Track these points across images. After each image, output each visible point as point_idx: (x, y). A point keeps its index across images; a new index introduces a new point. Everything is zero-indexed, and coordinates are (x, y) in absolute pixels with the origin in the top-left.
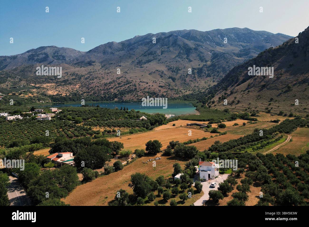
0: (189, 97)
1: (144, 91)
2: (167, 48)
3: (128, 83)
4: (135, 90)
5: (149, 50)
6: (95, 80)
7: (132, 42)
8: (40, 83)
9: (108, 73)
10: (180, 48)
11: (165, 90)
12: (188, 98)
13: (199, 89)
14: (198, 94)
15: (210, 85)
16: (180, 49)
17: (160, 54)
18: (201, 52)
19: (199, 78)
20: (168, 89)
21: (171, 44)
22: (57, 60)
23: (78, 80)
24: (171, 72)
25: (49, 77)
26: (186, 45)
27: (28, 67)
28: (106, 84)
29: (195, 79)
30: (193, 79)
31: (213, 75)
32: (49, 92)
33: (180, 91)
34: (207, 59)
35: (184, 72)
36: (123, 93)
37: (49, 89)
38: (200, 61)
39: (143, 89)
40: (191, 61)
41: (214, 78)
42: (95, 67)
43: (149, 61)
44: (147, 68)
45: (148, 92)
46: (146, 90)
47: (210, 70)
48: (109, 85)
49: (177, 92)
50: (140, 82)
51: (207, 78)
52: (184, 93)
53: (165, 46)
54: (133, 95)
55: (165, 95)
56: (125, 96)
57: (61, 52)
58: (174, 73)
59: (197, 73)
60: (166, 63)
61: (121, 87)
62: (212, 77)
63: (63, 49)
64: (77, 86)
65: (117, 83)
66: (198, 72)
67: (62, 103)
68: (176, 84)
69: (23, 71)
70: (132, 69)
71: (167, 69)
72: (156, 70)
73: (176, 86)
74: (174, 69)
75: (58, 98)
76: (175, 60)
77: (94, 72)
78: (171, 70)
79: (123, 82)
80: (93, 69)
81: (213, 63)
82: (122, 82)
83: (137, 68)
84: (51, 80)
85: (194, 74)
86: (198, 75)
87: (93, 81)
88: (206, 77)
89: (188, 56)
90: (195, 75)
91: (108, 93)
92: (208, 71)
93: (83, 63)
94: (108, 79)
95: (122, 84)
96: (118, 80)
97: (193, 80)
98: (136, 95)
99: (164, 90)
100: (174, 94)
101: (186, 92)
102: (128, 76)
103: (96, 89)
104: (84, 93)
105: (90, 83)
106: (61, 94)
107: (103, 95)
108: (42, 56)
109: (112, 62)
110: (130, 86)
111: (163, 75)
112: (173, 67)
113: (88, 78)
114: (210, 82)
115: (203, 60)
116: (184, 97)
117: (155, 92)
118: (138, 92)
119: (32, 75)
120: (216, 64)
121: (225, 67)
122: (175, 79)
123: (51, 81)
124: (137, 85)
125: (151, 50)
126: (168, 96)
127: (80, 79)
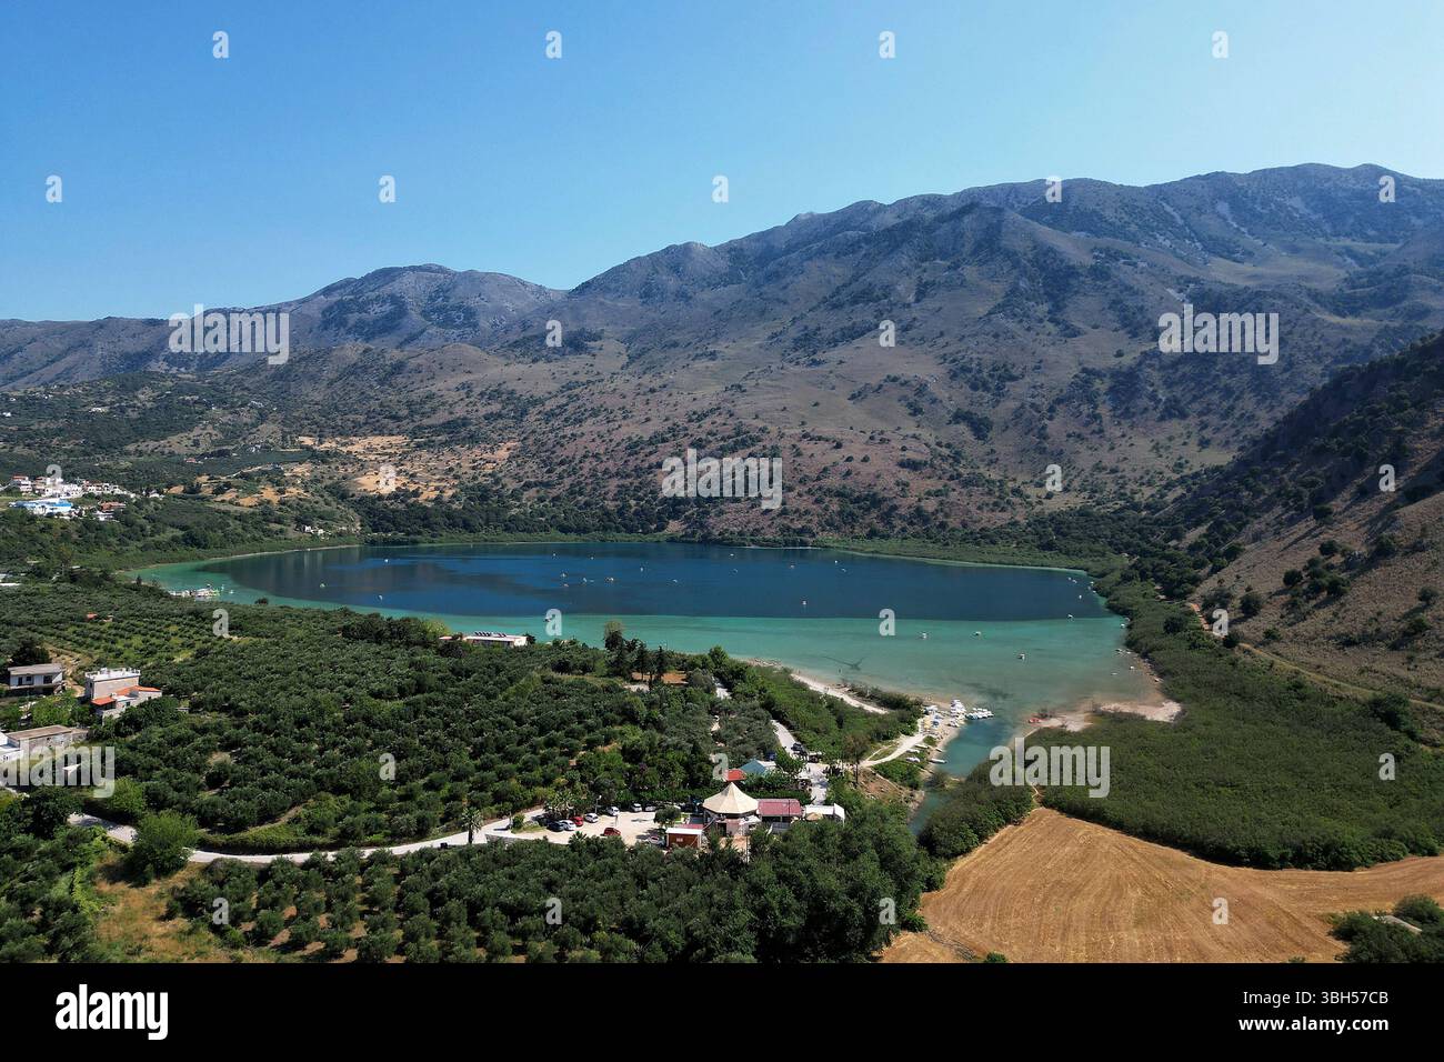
0: (1068, 528)
1: (820, 489)
2: (949, 268)
3: (743, 441)
5: (855, 278)
6: (589, 422)
7: (780, 244)
8: (340, 435)
9: (652, 391)
10: (1014, 267)
11: (933, 485)
12: (1064, 535)
13: (1121, 481)
14: (1118, 516)
15: (1187, 462)
16: (1015, 272)
17: (911, 299)
18: (1129, 288)
19: (1119, 423)
20: (952, 478)
21: (967, 249)
22: (439, 325)
23: (511, 423)
24: (967, 389)
25: (386, 404)
26: (1045, 254)
28: (636, 444)
29: (1095, 427)
30: (1087, 424)
31: (1196, 406)
32: (364, 479)
33: (1017, 492)
35: (1034, 387)
37: (371, 464)
38: (1121, 332)
39: (814, 476)
40: (1071, 332)
41: (1202, 422)
42: (596, 361)
43: (853, 334)
44: (842, 370)
45: (839, 494)
46: (833, 482)
47: (1178, 383)
48: (651, 448)
49: (1000, 497)
50: (804, 436)
51: (1166, 424)
52: (1040, 503)
53: (938, 261)
55: (933, 514)
56: (723, 513)
57: (460, 291)
58: (984, 394)
59: (1106, 394)
60: (939, 341)
62: (1193, 421)
63: (470, 277)
64: (502, 454)
65: (685, 442)
66: (1111, 389)
67: (412, 538)
68: (993, 451)
70: (768, 370)
71: (946, 371)
72: (888, 377)
73: (991, 462)
74: (985, 374)
76: (988, 329)
77: (588, 382)
78: (969, 375)
79: (718, 438)
80: (588, 368)
82: (710, 438)
83: (792, 368)
84: (393, 417)
85: (1091, 401)
86: (1115, 409)
87: (577, 430)
88: (1162, 419)
89: (1058, 307)
90: (1095, 407)
91: (640, 494)
92: (1169, 384)
94: (648, 420)
95: (714, 446)
96: (693, 425)
97: (1085, 432)
99: (928, 482)
100: (979, 508)
102: (744, 406)
103: (585, 471)
104: (528, 486)
105: (564, 437)
107: (613, 503)
108: (377, 310)
109: (674, 338)
110: (751, 455)
111: (925, 405)
112: (979, 364)
113: (557, 411)
114: (1185, 444)
115: (1139, 331)
116: (1040, 529)
117: (875, 494)
122: (989, 427)
123: (392, 424)
125: (869, 278)
126: (947, 516)
127: (522, 415)
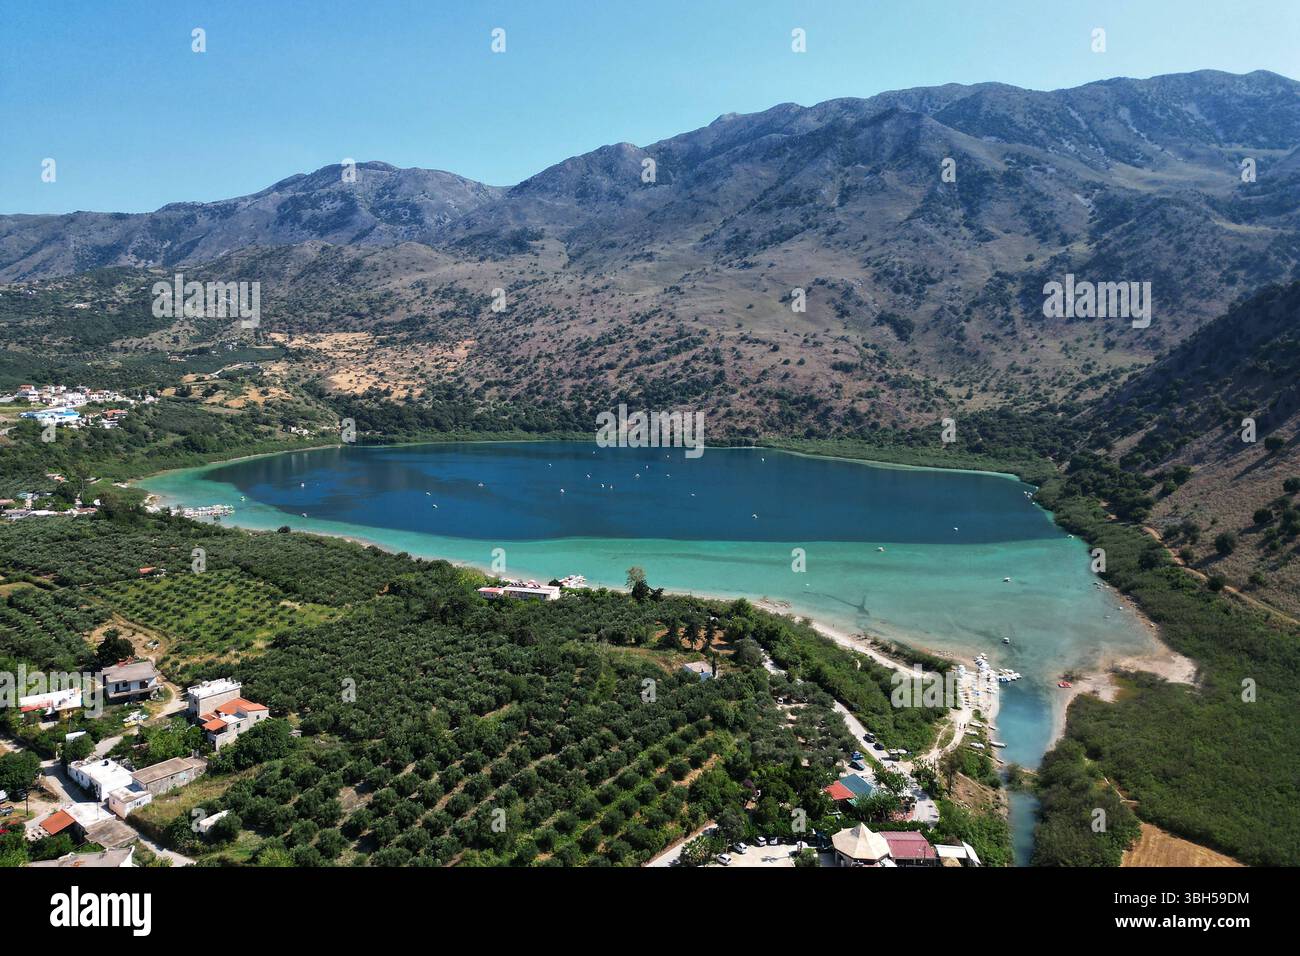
1: (761, 391)
2: (870, 172)
3: (686, 344)
4: (716, 382)
5: (782, 181)
6: (539, 321)
7: (706, 145)
8: (308, 331)
9: (596, 291)
11: (865, 386)
13: (1034, 382)
14: (1034, 417)
15: (1094, 363)
16: (930, 178)
17: (835, 203)
18: (1038, 194)
19: (1030, 326)
20: (880, 380)
21: (888, 151)
22: (388, 221)
23: (465, 321)
24: (890, 292)
25: (348, 302)
26: (961, 160)
27: (268, 256)
28: (586, 345)
29: (1008, 328)
30: (1001, 326)
32: (336, 378)
33: (939, 392)
34: (1069, 231)
35: (952, 290)
36: (662, 397)
37: (341, 361)
38: (1031, 237)
39: (754, 378)
40: (985, 237)
41: (1107, 325)
42: (539, 260)
43: (782, 236)
44: (774, 272)
45: (778, 396)
46: (773, 384)
48: (600, 349)
49: (926, 398)
50: (743, 339)
51: (1074, 326)
52: (961, 403)
53: (859, 166)
54: (708, 406)
55: (866, 415)
57: (406, 188)
58: (906, 296)
59: (1017, 297)
60: (862, 244)
61: (653, 363)
62: (1099, 323)
63: (414, 174)
64: (461, 352)
65: (632, 343)
66: (1023, 293)
68: (915, 352)
69: (248, 272)
70: (703, 272)
71: (869, 275)
72: (817, 280)
73: (914, 362)
74: (906, 278)
75: (370, 411)
76: (908, 233)
77: (534, 282)
78: (892, 279)
79: (662, 338)
80: (532, 267)
82: (655, 340)
83: (726, 270)
84: (355, 315)
85: (1004, 304)
86: (1026, 311)
87: (529, 330)
88: (1070, 321)
89: (972, 212)
90: (1008, 310)
91: (593, 394)
93: (491, 241)
94: (594, 321)
95: (659, 348)
96: (637, 329)
97: (1000, 333)
98: (723, 410)
99: (860, 383)
100: (908, 409)
101: (969, 397)
102: (683, 308)
103: (540, 371)
104: (489, 385)
105: (517, 337)
106: (388, 392)
107: (570, 403)
108: (329, 206)
109: (613, 239)
110: (695, 358)
111: (851, 307)
112: (900, 268)
113: (508, 311)
115: (1049, 237)
117: (812, 397)
118: (733, 391)
122: (911, 328)
123: (355, 322)
124: (727, 357)
125: (795, 182)
126: (878, 417)
127: (475, 314)
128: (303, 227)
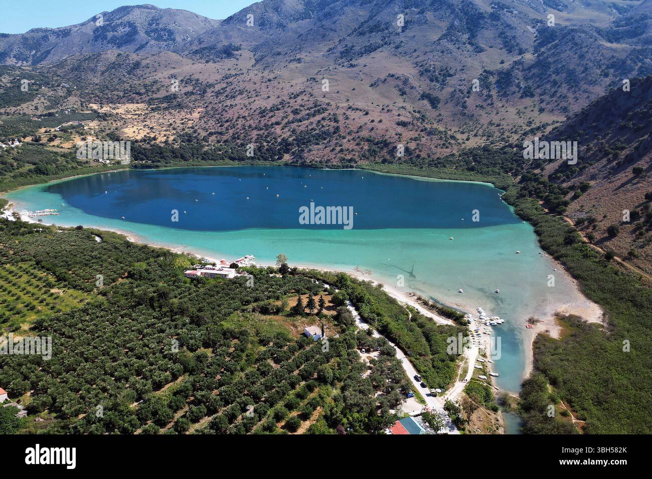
0: (480, 158)
1: (359, 137)
2: (419, 13)
3: (319, 111)
4: (335, 133)
5: (371, 18)
6: (239, 97)
8: (111, 102)
9: (270, 80)
11: (413, 134)
12: (478, 162)
13: (502, 131)
14: (502, 150)
16: (452, 16)
19: (501, 100)
20: (422, 131)
22: (155, 39)
23: (198, 97)
24: (428, 81)
25: (133, 86)
27: (87, 59)
28: (264, 111)
29: (489, 101)
30: (485, 100)
31: (538, 90)
32: (126, 130)
33: (453, 137)
34: (524, 46)
35: (461, 80)
36: (305, 141)
37: (129, 120)
38: (504, 50)
39: (355, 130)
40: (479, 50)
41: (541, 99)
42: (239, 62)
43: (370, 49)
44: (366, 70)
45: (368, 140)
46: (365, 133)
47: (531, 78)
48: (272, 114)
49: (446, 141)
50: (349, 108)
51: (524, 100)
52: (464, 143)
53: (413, 9)
54: (330, 146)
55: (414, 150)
56: (310, 151)
57: (164, 20)
58: (436, 84)
59: (495, 84)
60: (414, 54)
61: (301, 121)
62: (536, 98)
63: (169, 12)
64: (196, 115)
65: (289, 110)
66: (498, 82)
67: (155, 164)
68: (440, 115)
69: (76, 69)
70: (328, 69)
71: (418, 71)
72: (389, 74)
73: (440, 120)
74: (437, 73)
75: (145, 149)
76: (438, 48)
77: (236, 75)
78: (429, 74)
79: (306, 108)
80: (235, 66)
81: (541, 58)
82: (302, 108)
83: (340, 69)
84: (137, 93)
85: (488, 88)
86: (499, 92)
87: (233, 102)
88: (522, 97)
89: (473, 36)
90: (490, 91)
91: (268, 139)
92: (526, 79)
93: (212, 51)
94: (269, 97)
95: (304, 113)
96: (292, 101)
97: (484, 104)
98: (338, 149)
99: (411, 133)
100: (436, 147)
101: (468, 139)
102: (317, 90)
103: (239, 126)
104: (211, 134)
105: (227, 106)
106: (155, 139)
107: (255, 144)
108: (122, 31)
109: (279, 50)
110: (323, 119)
111: (407, 90)
112: (434, 68)
113: (222, 91)
114: (533, 110)
115: (512, 49)
116: (466, 158)
117: (386, 140)
118: (344, 138)
119: (97, 81)
120: (550, 60)
121: (574, 69)
122: (439, 102)
123: (137, 97)
124: (340, 118)
125: (378, 18)
126: (420, 151)
127: (204, 93)
128: (108, 43)
